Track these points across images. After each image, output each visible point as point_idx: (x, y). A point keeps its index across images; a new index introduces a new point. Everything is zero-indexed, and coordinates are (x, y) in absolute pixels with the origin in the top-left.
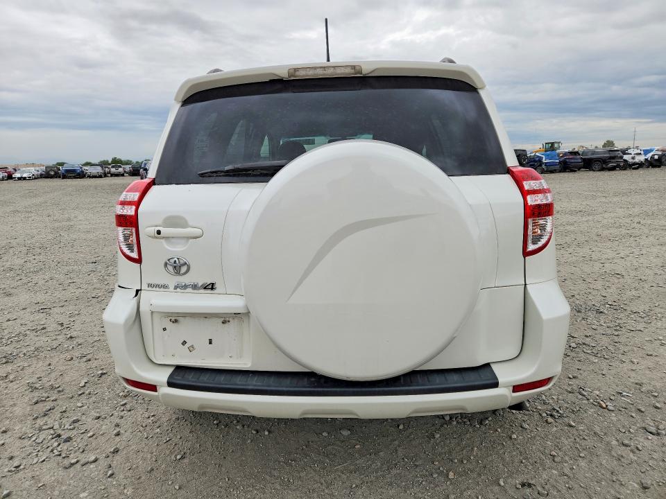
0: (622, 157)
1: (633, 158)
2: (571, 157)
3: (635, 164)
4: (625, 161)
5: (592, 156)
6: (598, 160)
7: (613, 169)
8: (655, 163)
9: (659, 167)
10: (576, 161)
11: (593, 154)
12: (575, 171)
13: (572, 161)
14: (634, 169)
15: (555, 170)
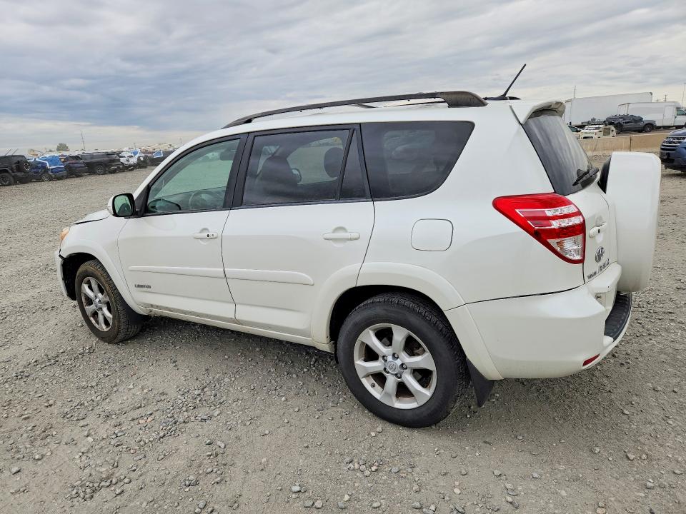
0: (119, 160)
1: (128, 161)
2: (74, 161)
3: (130, 166)
4: (123, 163)
5: (93, 160)
6: (100, 164)
7: (114, 172)
8: (142, 164)
9: (145, 167)
10: (79, 165)
11: (92, 158)
12: (81, 176)
13: (76, 165)
14: (130, 170)
15: (62, 176)
